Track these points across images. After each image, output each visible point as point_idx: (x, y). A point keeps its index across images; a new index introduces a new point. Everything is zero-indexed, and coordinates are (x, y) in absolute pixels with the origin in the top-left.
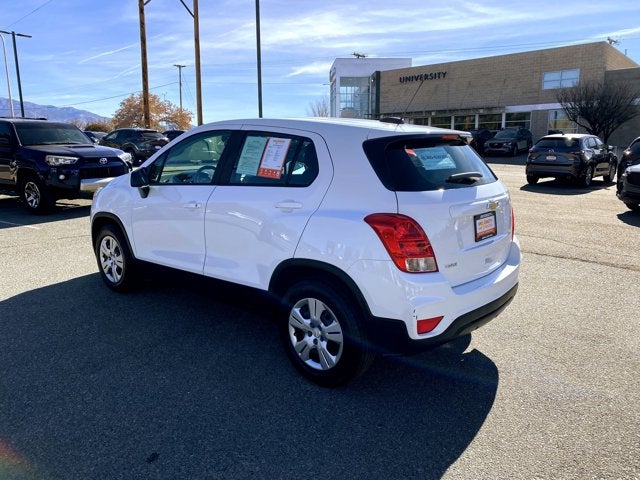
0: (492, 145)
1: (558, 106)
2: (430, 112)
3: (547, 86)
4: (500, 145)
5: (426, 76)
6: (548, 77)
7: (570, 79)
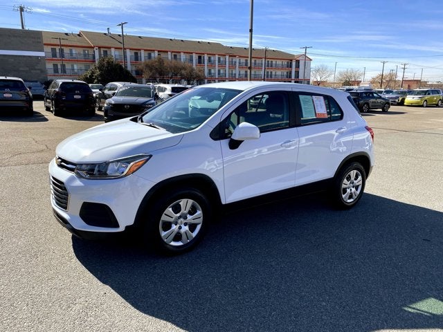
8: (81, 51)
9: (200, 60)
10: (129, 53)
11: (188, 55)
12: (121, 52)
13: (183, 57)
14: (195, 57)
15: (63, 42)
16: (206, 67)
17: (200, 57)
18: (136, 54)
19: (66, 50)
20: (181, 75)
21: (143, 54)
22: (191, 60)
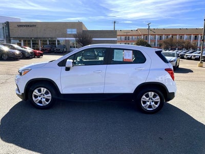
0: (57, 50)
1: (74, 39)
2: (32, 38)
3: (68, 33)
4: (59, 50)
5: (28, 26)
6: (68, 30)
7: (74, 31)
8: (136, 37)
9: (196, 38)
10: (157, 36)
11: (189, 36)
12: (154, 36)
13: (185, 37)
14: (193, 37)
15: (128, 34)
16: (199, 41)
17: (196, 37)
18: (161, 37)
19: (131, 37)
20: (183, 46)
21: (164, 37)
22: (190, 38)
